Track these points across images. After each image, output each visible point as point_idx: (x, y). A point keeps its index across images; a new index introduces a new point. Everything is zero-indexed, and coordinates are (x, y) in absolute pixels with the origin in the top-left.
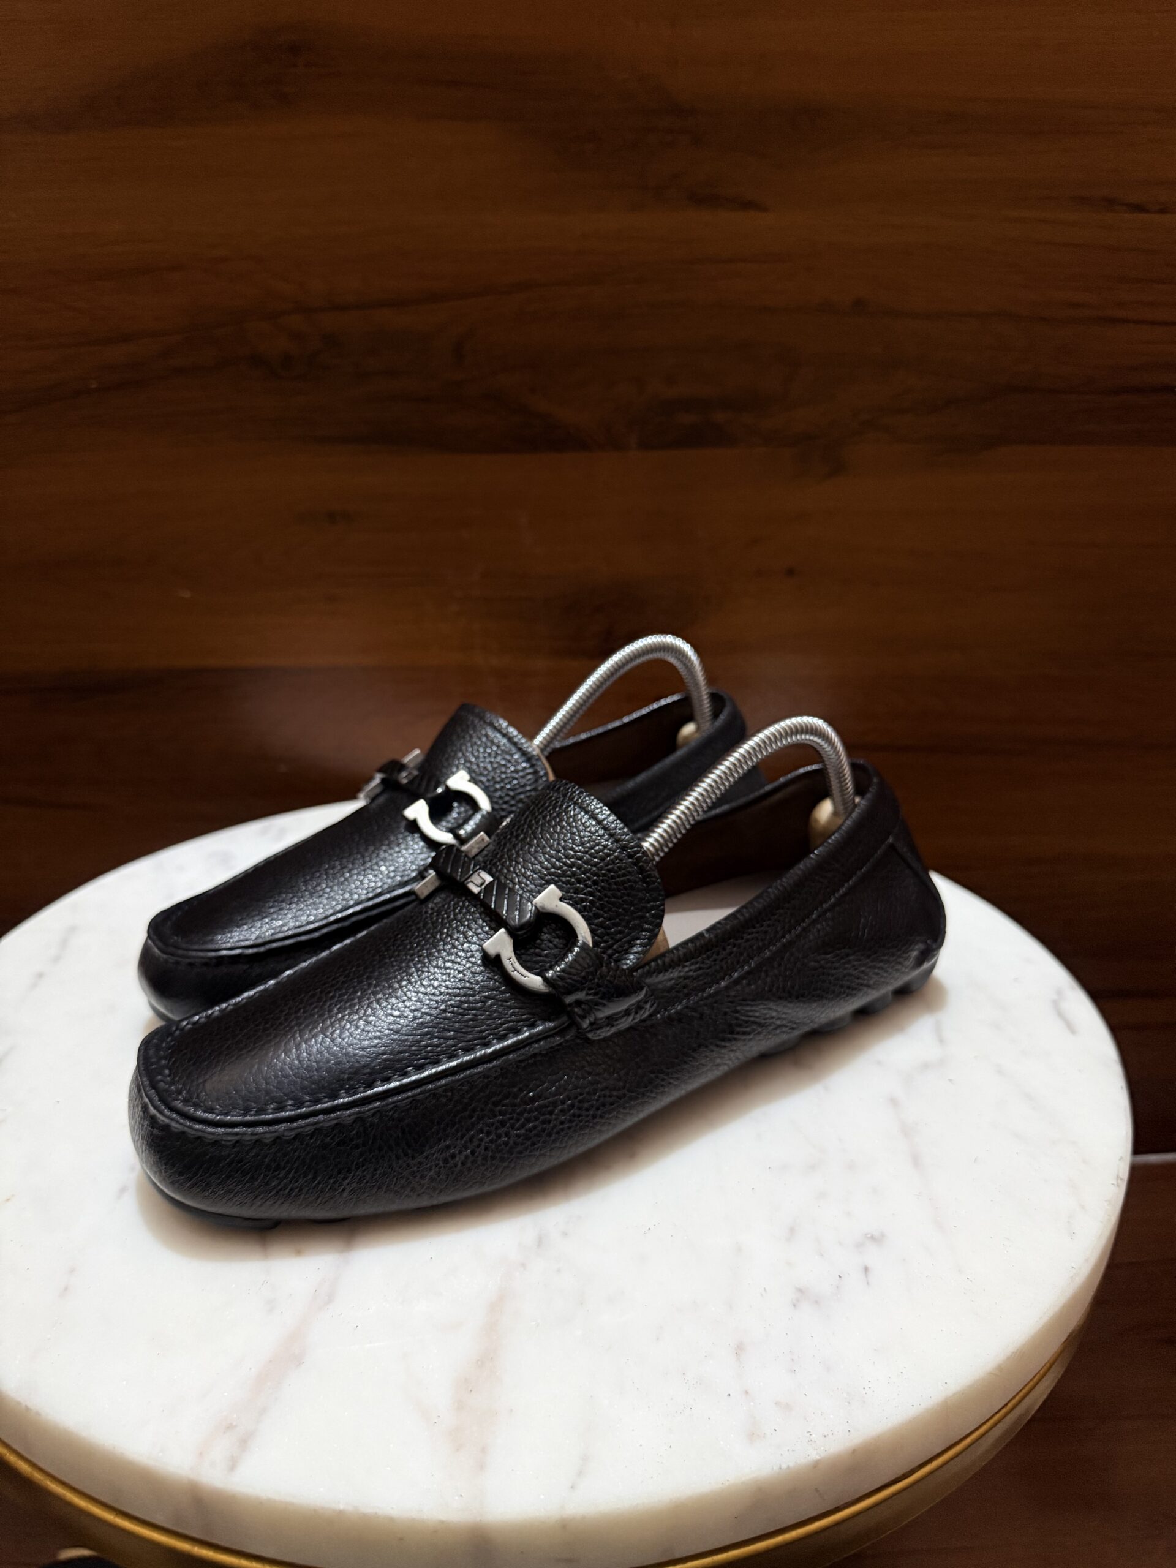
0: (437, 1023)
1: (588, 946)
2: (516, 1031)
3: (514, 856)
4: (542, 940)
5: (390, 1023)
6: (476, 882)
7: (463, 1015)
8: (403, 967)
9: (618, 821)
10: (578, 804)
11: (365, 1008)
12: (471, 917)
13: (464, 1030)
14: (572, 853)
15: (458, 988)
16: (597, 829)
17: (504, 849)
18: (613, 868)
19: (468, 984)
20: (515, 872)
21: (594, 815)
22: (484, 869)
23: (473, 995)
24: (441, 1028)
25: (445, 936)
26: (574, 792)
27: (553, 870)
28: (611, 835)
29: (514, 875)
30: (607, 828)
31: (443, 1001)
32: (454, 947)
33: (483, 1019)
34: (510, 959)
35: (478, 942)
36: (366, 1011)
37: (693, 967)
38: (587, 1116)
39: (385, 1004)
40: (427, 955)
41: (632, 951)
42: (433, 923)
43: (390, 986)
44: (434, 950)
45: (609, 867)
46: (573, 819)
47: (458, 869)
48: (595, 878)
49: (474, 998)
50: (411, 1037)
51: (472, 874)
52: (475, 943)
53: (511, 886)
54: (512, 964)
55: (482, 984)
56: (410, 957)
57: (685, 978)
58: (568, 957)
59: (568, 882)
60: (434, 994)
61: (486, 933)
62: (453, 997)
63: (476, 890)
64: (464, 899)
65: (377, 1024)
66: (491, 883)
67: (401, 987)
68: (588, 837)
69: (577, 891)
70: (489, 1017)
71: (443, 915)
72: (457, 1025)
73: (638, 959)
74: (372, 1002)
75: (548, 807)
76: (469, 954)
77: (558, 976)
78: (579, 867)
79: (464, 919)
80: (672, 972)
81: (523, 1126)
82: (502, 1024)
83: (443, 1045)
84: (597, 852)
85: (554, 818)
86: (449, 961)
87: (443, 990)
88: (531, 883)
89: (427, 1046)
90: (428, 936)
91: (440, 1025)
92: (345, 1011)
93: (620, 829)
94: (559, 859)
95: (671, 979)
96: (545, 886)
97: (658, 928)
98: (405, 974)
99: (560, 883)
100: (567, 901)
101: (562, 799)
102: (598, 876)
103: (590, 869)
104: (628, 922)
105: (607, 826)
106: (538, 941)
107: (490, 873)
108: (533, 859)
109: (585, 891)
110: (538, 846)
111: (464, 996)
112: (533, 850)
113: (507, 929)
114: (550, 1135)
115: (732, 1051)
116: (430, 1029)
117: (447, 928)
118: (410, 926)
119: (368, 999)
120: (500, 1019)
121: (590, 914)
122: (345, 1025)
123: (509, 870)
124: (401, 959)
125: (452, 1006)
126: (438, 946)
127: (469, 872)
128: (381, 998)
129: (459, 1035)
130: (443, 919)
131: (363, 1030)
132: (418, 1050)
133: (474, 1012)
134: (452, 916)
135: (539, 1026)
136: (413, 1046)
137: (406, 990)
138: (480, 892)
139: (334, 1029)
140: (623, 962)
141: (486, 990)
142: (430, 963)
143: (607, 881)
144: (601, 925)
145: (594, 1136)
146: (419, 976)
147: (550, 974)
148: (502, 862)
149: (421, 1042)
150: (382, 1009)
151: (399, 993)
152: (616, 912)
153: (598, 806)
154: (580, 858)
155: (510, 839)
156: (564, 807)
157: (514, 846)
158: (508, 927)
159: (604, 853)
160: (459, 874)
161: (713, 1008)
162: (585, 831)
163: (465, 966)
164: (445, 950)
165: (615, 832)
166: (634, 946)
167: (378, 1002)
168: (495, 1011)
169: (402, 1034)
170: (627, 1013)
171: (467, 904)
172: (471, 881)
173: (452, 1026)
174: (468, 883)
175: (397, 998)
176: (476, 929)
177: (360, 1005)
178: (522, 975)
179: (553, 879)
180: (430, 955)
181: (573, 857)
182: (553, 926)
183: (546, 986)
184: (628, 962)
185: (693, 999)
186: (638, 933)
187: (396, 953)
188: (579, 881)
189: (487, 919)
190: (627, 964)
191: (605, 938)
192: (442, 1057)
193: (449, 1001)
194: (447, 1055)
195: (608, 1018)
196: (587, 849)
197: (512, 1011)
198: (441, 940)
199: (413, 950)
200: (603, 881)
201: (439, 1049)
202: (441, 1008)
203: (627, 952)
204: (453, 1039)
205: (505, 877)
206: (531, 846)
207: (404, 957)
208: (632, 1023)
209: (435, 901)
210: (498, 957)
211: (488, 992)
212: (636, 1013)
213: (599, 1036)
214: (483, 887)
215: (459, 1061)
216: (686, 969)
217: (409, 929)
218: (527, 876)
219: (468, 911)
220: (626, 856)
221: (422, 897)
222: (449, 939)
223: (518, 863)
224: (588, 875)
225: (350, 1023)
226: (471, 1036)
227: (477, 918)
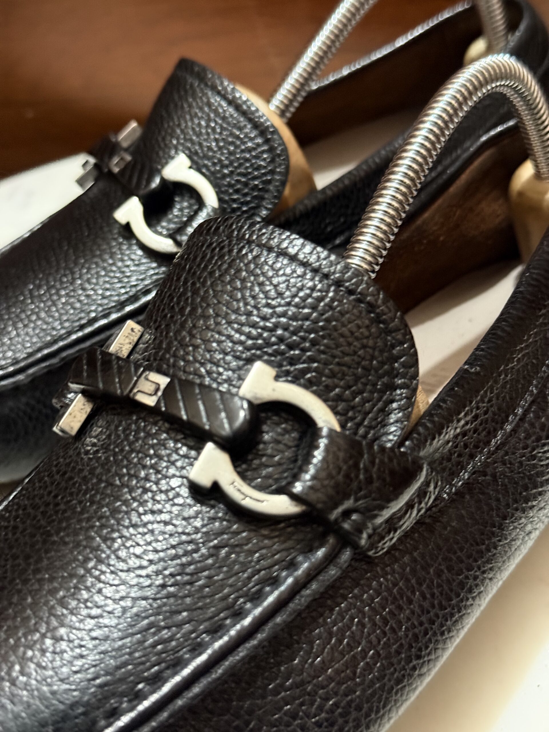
0: (159, 607)
1: (336, 431)
2: (270, 581)
3: (188, 339)
4: (265, 443)
5: (91, 630)
6: (146, 391)
7: (191, 583)
8: (81, 541)
9: (319, 249)
10: (253, 241)
11: (45, 619)
12: (155, 441)
13: (200, 604)
14: (270, 311)
15: (173, 547)
16: (293, 267)
17: (167, 333)
18: (332, 315)
19: (184, 538)
20: (196, 360)
21: (282, 249)
22: (149, 368)
23: (196, 551)
24: (166, 612)
25: (126, 478)
26: (242, 227)
27: (250, 342)
28: (316, 271)
29: (197, 365)
30: (307, 262)
31: (156, 572)
32: (146, 490)
33: (222, 580)
34: (233, 483)
35: (178, 474)
36: (48, 623)
37: (469, 418)
38: (399, 662)
39: (73, 603)
40: (111, 513)
41: (392, 421)
42: (103, 465)
43: (72, 576)
44: (119, 503)
45: (327, 315)
46: (255, 264)
47: (114, 380)
48: (312, 336)
49: (199, 554)
50: (128, 640)
51: (137, 381)
52: (174, 476)
53: (198, 381)
54: (239, 490)
55: (204, 530)
56: (87, 523)
57: (464, 434)
58: (314, 457)
59: (277, 353)
60: (141, 567)
61: (185, 456)
62: (169, 562)
63: (151, 401)
64: (134, 418)
65: (72, 637)
66: (169, 386)
67: (88, 571)
68: (284, 282)
69: (292, 361)
70: (229, 574)
71: (114, 450)
72: (188, 600)
73: (402, 429)
74: (53, 607)
75: (212, 257)
76: (171, 495)
77: (311, 488)
78: (286, 328)
79: (147, 447)
80: (446, 433)
81: (321, 708)
82: (249, 578)
83: (179, 636)
84: (304, 299)
85: (227, 271)
86: (145, 513)
87: (151, 556)
88: (226, 369)
89: (154, 645)
90: (103, 485)
91: (164, 609)
92: (16, 634)
93: (324, 259)
94: (254, 325)
95: (448, 442)
96: (246, 367)
97: (415, 379)
98: (88, 550)
99: (266, 357)
100: (284, 379)
101: (226, 242)
102: (316, 332)
103: (301, 327)
104: (375, 385)
105: (305, 260)
106: (261, 446)
107: (160, 371)
108: (217, 336)
109: (304, 358)
110: (217, 315)
111: (184, 555)
112: (212, 322)
113: (216, 443)
114: (359, 708)
115: (541, 509)
116: (152, 618)
117: (126, 467)
118: (71, 478)
119: (46, 603)
120: (244, 572)
121: (321, 388)
122: (25, 653)
123: (187, 362)
124: (75, 529)
125: (172, 575)
126: (122, 495)
127: (131, 379)
128: (64, 597)
129: (195, 613)
130: (115, 454)
131: (54, 652)
132: (144, 656)
133: (206, 573)
134: (127, 448)
135: (302, 563)
136: (136, 651)
137: (97, 573)
138: (158, 402)
139: (9, 664)
140: (384, 439)
141: (213, 537)
142: (119, 524)
143: (330, 335)
144: (339, 398)
145: (414, 686)
146: (109, 548)
147: (298, 488)
148: (172, 352)
149: (145, 641)
150: (72, 613)
151: (90, 581)
152: (354, 374)
153: (284, 237)
154: (284, 314)
155: (172, 317)
156: (235, 251)
157: (183, 326)
158: (216, 439)
159: (313, 298)
160: (118, 385)
161: (504, 464)
162: (278, 276)
163: (171, 512)
164: (134, 499)
165: (320, 265)
166: (390, 413)
167: (62, 603)
168: (235, 562)
169: (114, 640)
170: (409, 506)
171: (143, 424)
172: (139, 391)
173: (181, 604)
174: (135, 394)
175: (87, 589)
176: (169, 455)
177: (36, 617)
178: (258, 501)
179: (254, 355)
180: (115, 511)
181: (272, 315)
182: (275, 418)
183: (296, 506)
184: (391, 437)
185: (480, 458)
186: (391, 394)
187: (64, 525)
188: (291, 347)
189: (180, 436)
190: (390, 441)
191: (350, 414)
192: (181, 653)
193: (165, 569)
194: (188, 648)
195: (387, 521)
196: (288, 300)
197: (257, 555)
198: (123, 485)
199: (88, 512)
200: (323, 337)
201: (174, 643)
202: (158, 583)
203: (384, 424)
204: (188, 622)
205: (185, 372)
206: (206, 317)
207: (78, 526)
208: (418, 518)
209: (94, 434)
210: (216, 486)
211: (216, 539)
212: (420, 503)
213: (383, 549)
214: (160, 393)
215: (209, 651)
216: (462, 422)
217: (71, 483)
218: (215, 360)
219: (149, 435)
220: (346, 292)
221: (74, 432)
222: (134, 482)
223: (196, 347)
224: (302, 334)
225: (31, 648)
226: (213, 609)
227: (166, 439)
